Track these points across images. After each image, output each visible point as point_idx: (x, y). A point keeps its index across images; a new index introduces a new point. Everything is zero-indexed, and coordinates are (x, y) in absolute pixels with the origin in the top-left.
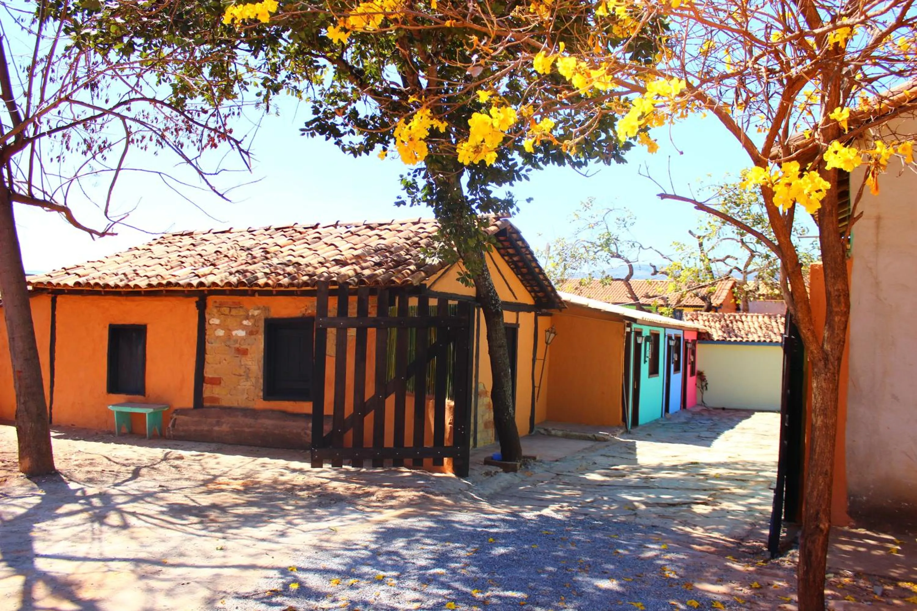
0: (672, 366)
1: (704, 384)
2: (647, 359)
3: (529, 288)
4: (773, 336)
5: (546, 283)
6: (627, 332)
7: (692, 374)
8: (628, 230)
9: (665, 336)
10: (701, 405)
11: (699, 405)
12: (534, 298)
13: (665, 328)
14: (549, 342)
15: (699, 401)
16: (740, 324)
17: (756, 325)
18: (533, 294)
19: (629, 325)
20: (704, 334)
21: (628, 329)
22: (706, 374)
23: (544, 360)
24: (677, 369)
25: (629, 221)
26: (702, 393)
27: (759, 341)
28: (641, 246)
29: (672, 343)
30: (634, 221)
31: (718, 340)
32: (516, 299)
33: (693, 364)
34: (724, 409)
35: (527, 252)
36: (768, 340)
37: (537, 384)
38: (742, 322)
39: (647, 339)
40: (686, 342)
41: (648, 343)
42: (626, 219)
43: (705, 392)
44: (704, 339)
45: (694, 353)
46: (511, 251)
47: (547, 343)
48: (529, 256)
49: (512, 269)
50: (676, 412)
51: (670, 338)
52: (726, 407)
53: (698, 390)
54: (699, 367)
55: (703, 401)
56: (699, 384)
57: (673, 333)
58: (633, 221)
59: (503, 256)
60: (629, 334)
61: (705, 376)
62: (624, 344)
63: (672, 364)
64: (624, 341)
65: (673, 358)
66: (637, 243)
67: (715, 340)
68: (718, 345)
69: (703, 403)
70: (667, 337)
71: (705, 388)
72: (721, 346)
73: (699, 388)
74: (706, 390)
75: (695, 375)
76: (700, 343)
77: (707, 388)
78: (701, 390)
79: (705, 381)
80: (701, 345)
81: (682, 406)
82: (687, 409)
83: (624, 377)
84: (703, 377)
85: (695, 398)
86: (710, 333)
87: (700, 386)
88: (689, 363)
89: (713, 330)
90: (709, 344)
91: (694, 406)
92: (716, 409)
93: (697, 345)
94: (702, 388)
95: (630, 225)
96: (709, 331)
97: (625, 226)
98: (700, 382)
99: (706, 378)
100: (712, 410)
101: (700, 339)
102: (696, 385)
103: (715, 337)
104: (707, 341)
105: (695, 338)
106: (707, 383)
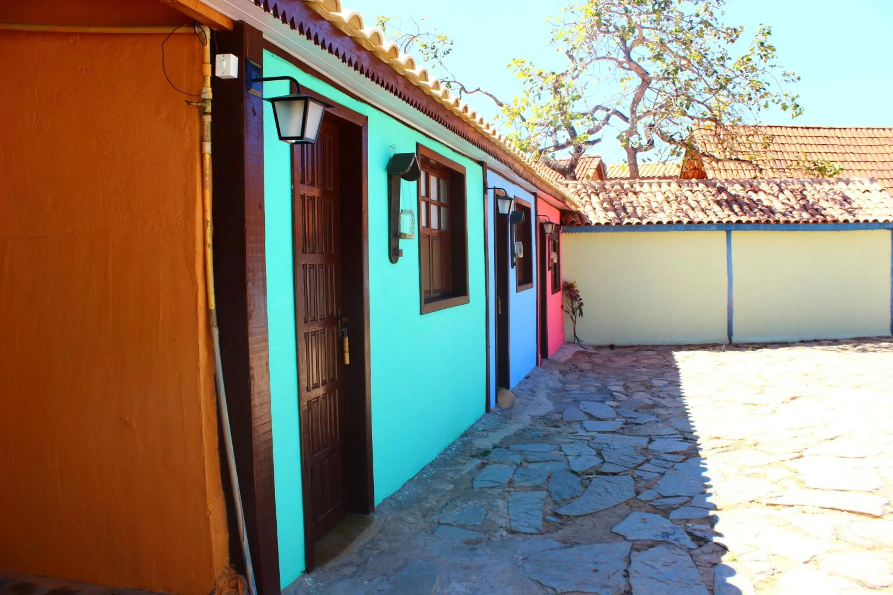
0: (512, 273)
1: (576, 304)
4: (692, 214)
7: (556, 288)
8: (441, 63)
9: (486, 187)
10: (574, 343)
11: (568, 343)
15: (569, 335)
16: (631, 197)
17: (660, 197)
20: (573, 213)
22: (578, 287)
24: (524, 280)
25: (441, 48)
27: (670, 223)
28: (463, 88)
30: (450, 47)
31: (598, 224)
33: (556, 268)
34: (612, 347)
36: (686, 220)
38: (635, 193)
39: (400, 165)
40: (541, 222)
41: (407, 187)
42: (438, 46)
43: (578, 319)
45: (556, 248)
51: (499, 194)
52: (616, 343)
53: (567, 317)
54: (566, 276)
55: (575, 336)
56: (567, 306)
58: (447, 47)
61: (577, 291)
62: (208, 147)
63: (512, 268)
64: (208, 133)
65: (513, 254)
66: (455, 82)
67: (593, 224)
68: (599, 232)
69: (576, 341)
70: (491, 193)
71: (578, 311)
72: (605, 233)
73: (568, 312)
74: (580, 316)
75: (560, 290)
76: (565, 232)
77: (581, 311)
78: (571, 317)
79: (578, 299)
80: (567, 233)
81: (540, 356)
82: (549, 357)
83: (216, 332)
84: (575, 293)
85: (562, 331)
86: (583, 213)
87: (570, 309)
88: (550, 268)
89: (588, 208)
90: (582, 232)
91: (561, 348)
92: (599, 347)
93: (562, 233)
94: (574, 313)
95: (444, 54)
96: (581, 209)
97: (436, 57)
98: (569, 302)
99: (579, 294)
100: (594, 351)
101: (566, 222)
102: (562, 307)
103: (593, 219)
104: (578, 225)
105: (558, 221)
106: (582, 304)
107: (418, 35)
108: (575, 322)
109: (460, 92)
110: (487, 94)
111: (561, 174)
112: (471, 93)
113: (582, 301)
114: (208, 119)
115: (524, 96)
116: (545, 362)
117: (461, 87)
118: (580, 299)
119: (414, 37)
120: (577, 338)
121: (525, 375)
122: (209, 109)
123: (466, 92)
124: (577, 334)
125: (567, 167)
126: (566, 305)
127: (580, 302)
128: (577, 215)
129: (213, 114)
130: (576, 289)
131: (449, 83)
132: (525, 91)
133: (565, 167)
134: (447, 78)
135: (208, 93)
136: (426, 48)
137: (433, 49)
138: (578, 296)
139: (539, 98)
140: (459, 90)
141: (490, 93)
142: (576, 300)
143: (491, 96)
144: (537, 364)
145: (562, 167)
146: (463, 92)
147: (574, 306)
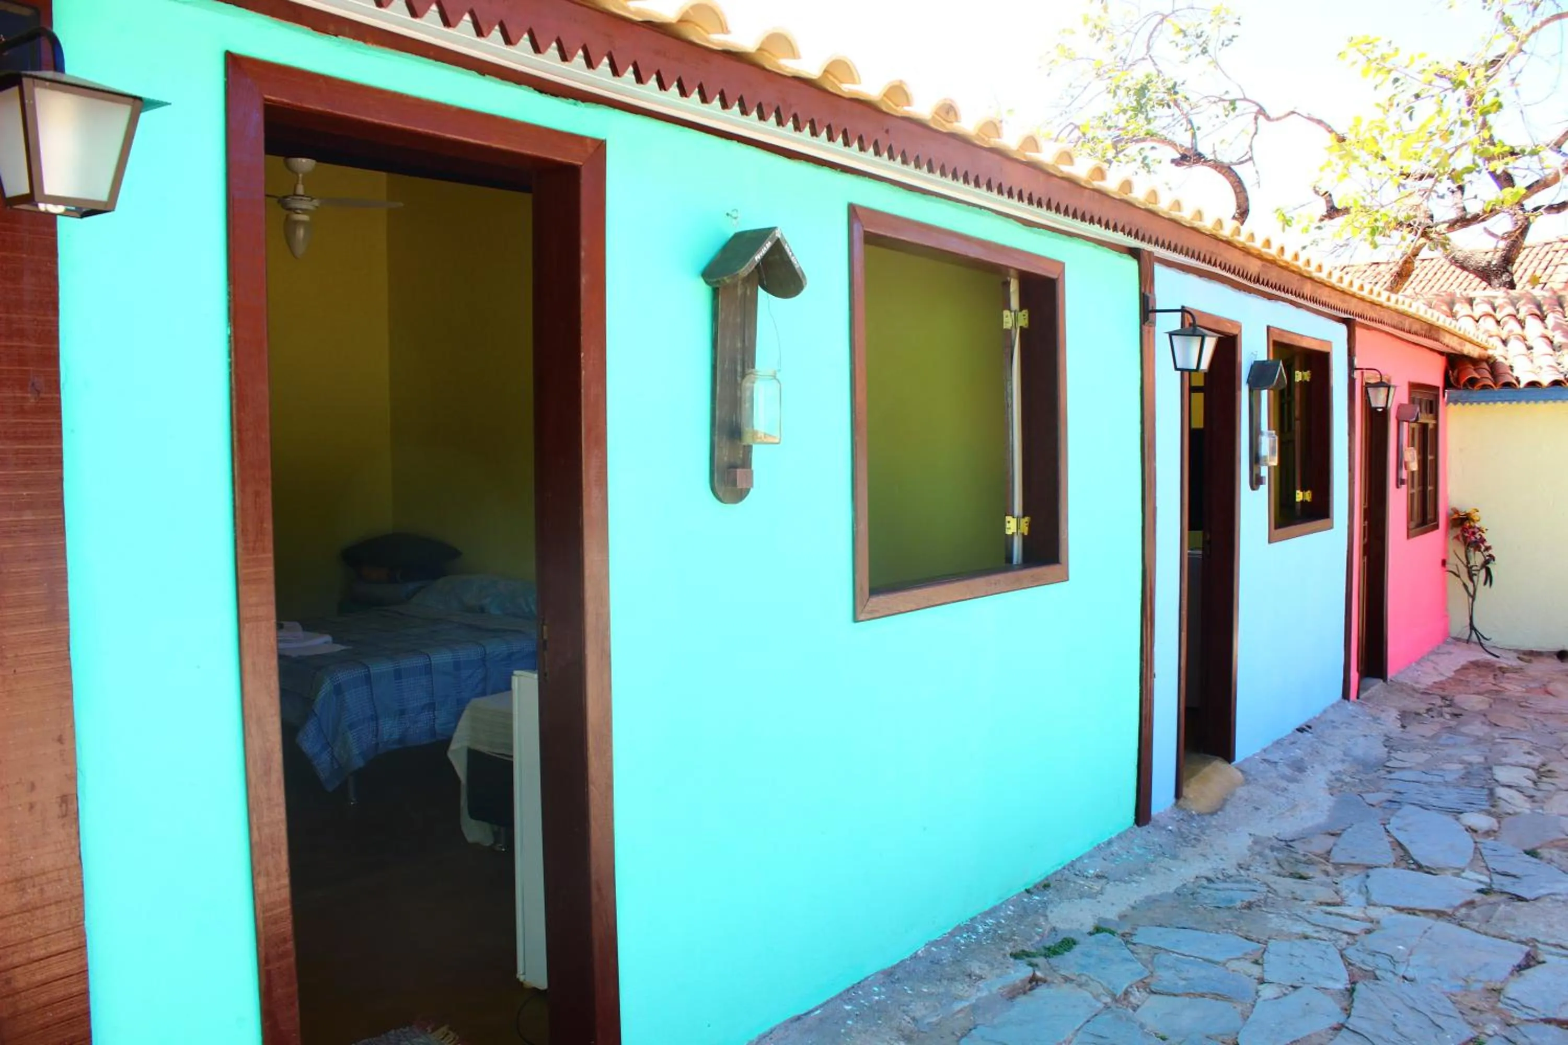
1: (1477, 559)
7: (1422, 523)
8: (1216, 63)
10: (1468, 641)
11: (1457, 640)
15: (1457, 625)
20: (1475, 362)
22: (1483, 521)
24: (1298, 514)
25: (1215, 34)
28: (1261, 111)
30: (1235, 30)
31: (1534, 384)
34: (1563, 656)
40: (1370, 386)
42: (1209, 29)
43: (1483, 591)
44: (1472, 382)
45: (1426, 440)
53: (1455, 587)
54: (1455, 496)
55: (1472, 627)
56: (1455, 562)
58: (1228, 30)
61: (1480, 529)
63: (1254, 488)
66: (1245, 99)
67: (1522, 385)
68: (1536, 401)
69: (1475, 638)
71: (1483, 573)
72: (1550, 404)
73: (1457, 576)
74: (1485, 583)
75: (1434, 528)
76: (1456, 402)
77: (1488, 573)
78: (1465, 586)
79: (1483, 548)
80: (1459, 405)
81: (1355, 673)
82: (1390, 675)
84: (1474, 533)
85: (1445, 616)
86: (1500, 359)
87: (1463, 571)
88: (1400, 482)
89: (1515, 347)
90: (1495, 402)
91: (1433, 653)
92: (1533, 655)
93: (1447, 403)
94: (1471, 577)
95: (1223, 44)
96: (1497, 352)
97: (1204, 51)
98: (1461, 551)
99: (1485, 536)
100: (1516, 663)
101: (1457, 380)
102: (1444, 563)
103: (1524, 373)
104: (1485, 387)
105: (1436, 379)
106: (1492, 557)
107: (1173, 12)
108: (1473, 597)
109: (1256, 118)
110: (1310, 119)
111: (1477, 276)
112: (1278, 119)
113: (1490, 552)
115: (1379, 114)
116: (1377, 686)
117: (1256, 109)
118: (1487, 549)
119: (1164, 18)
120: (1476, 630)
121: (1300, 722)
123: (1268, 118)
124: (1476, 624)
125: (1494, 263)
126: (1453, 562)
127: (1486, 553)
128: (1485, 365)
130: (1477, 525)
131: (1232, 102)
132: (1378, 105)
133: (1489, 263)
134: (1227, 92)
136: (1185, 36)
137: (1198, 37)
138: (1483, 541)
139: (1411, 117)
140: (1254, 115)
141: (1318, 117)
142: (1478, 548)
143: (1320, 122)
144: (1346, 695)
145: (1484, 264)
146: (1261, 118)
147: (1472, 563)
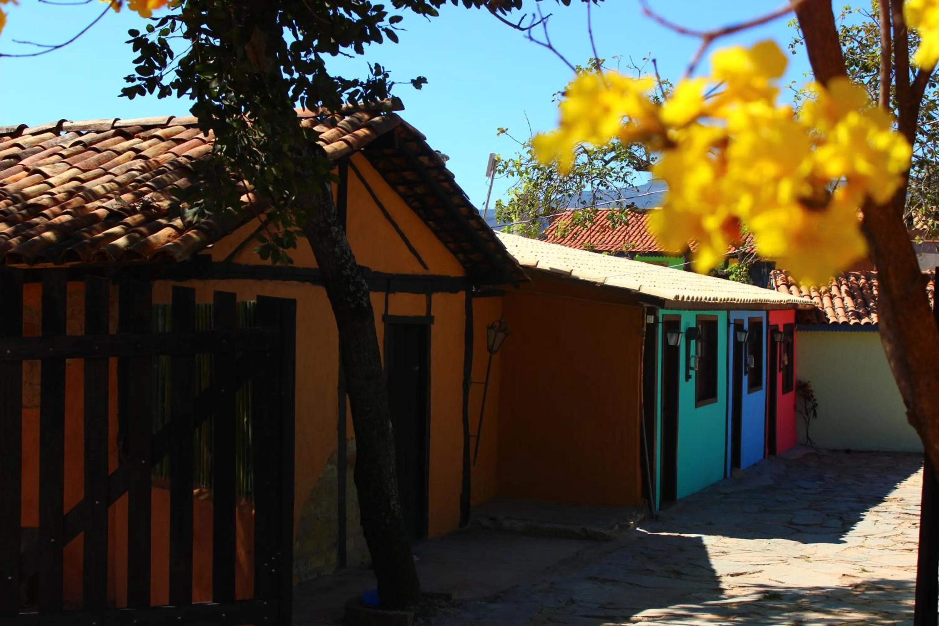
0: (745, 380)
1: (810, 405)
2: (692, 373)
3: (452, 245)
5: (485, 235)
6: (648, 325)
7: (787, 388)
9: (729, 324)
10: (806, 446)
11: (801, 445)
12: (463, 263)
13: (728, 311)
14: (495, 347)
15: (801, 437)
18: (461, 256)
19: (652, 312)
20: (809, 311)
21: (650, 319)
22: (813, 387)
23: (486, 384)
24: (755, 385)
26: (808, 423)
29: (743, 337)
31: (836, 323)
32: (425, 267)
33: (789, 370)
34: (848, 451)
35: (442, 177)
37: (473, 431)
39: (691, 334)
40: (773, 330)
41: (693, 342)
43: (812, 420)
44: (808, 321)
45: (790, 349)
46: (409, 175)
47: (490, 350)
48: (446, 185)
49: (415, 209)
50: (755, 465)
51: (739, 327)
52: (852, 448)
53: (800, 417)
54: (800, 373)
55: (808, 437)
56: (800, 407)
57: (745, 316)
59: (393, 185)
60: (652, 328)
61: (811, 391)
62: (643, 348)
63: (745, 375)
64: (644, 343)
65: (746, 365)
67: (831, 323)
68: (836, 331)
69: (809, 442)
70: (732, 327)
71: (812, 412)
72: (841, 334)
73: (801, 413)
74: (813, 417)
75: (792, 390)
76: (801, 330)
77: (815, 413)
78: (804, 418)
79: (812, 400)
81: (767, 450)
82: (777, 454)
83: (643, 411)
84: (808, 393)
85: (796, 433)
86: (821, 309)
87: (804, 410)
88: (781, 370)
89: (827, 304)
90: (818, 331)
91: (791, 448)
92: (835, 451)
93: (797, 331)
94: (807, 414)
96: (819, 306)
98: (803, 402)
99: (813, 394)
100: (828, 455)
101: (803, 321)
102: (795, 407)
103: (831, 317)
104: (814, 324)
105: (792, 320)
106: (816, 405)
113: (816, 402)
114: (644, 338)
116: (773, 457)
118: (815, 400)
120: (810, 440)
121: (753, 462)
122: (645, 334)
124: (810, 435)
127: (814, 403)
128: (814, 312)
129: (646, 336)
130: (810, 389)
135: (645, 329)
138: (812, 396)
142: (810, 400)
144: (764, 457)
147: (808, 407)
